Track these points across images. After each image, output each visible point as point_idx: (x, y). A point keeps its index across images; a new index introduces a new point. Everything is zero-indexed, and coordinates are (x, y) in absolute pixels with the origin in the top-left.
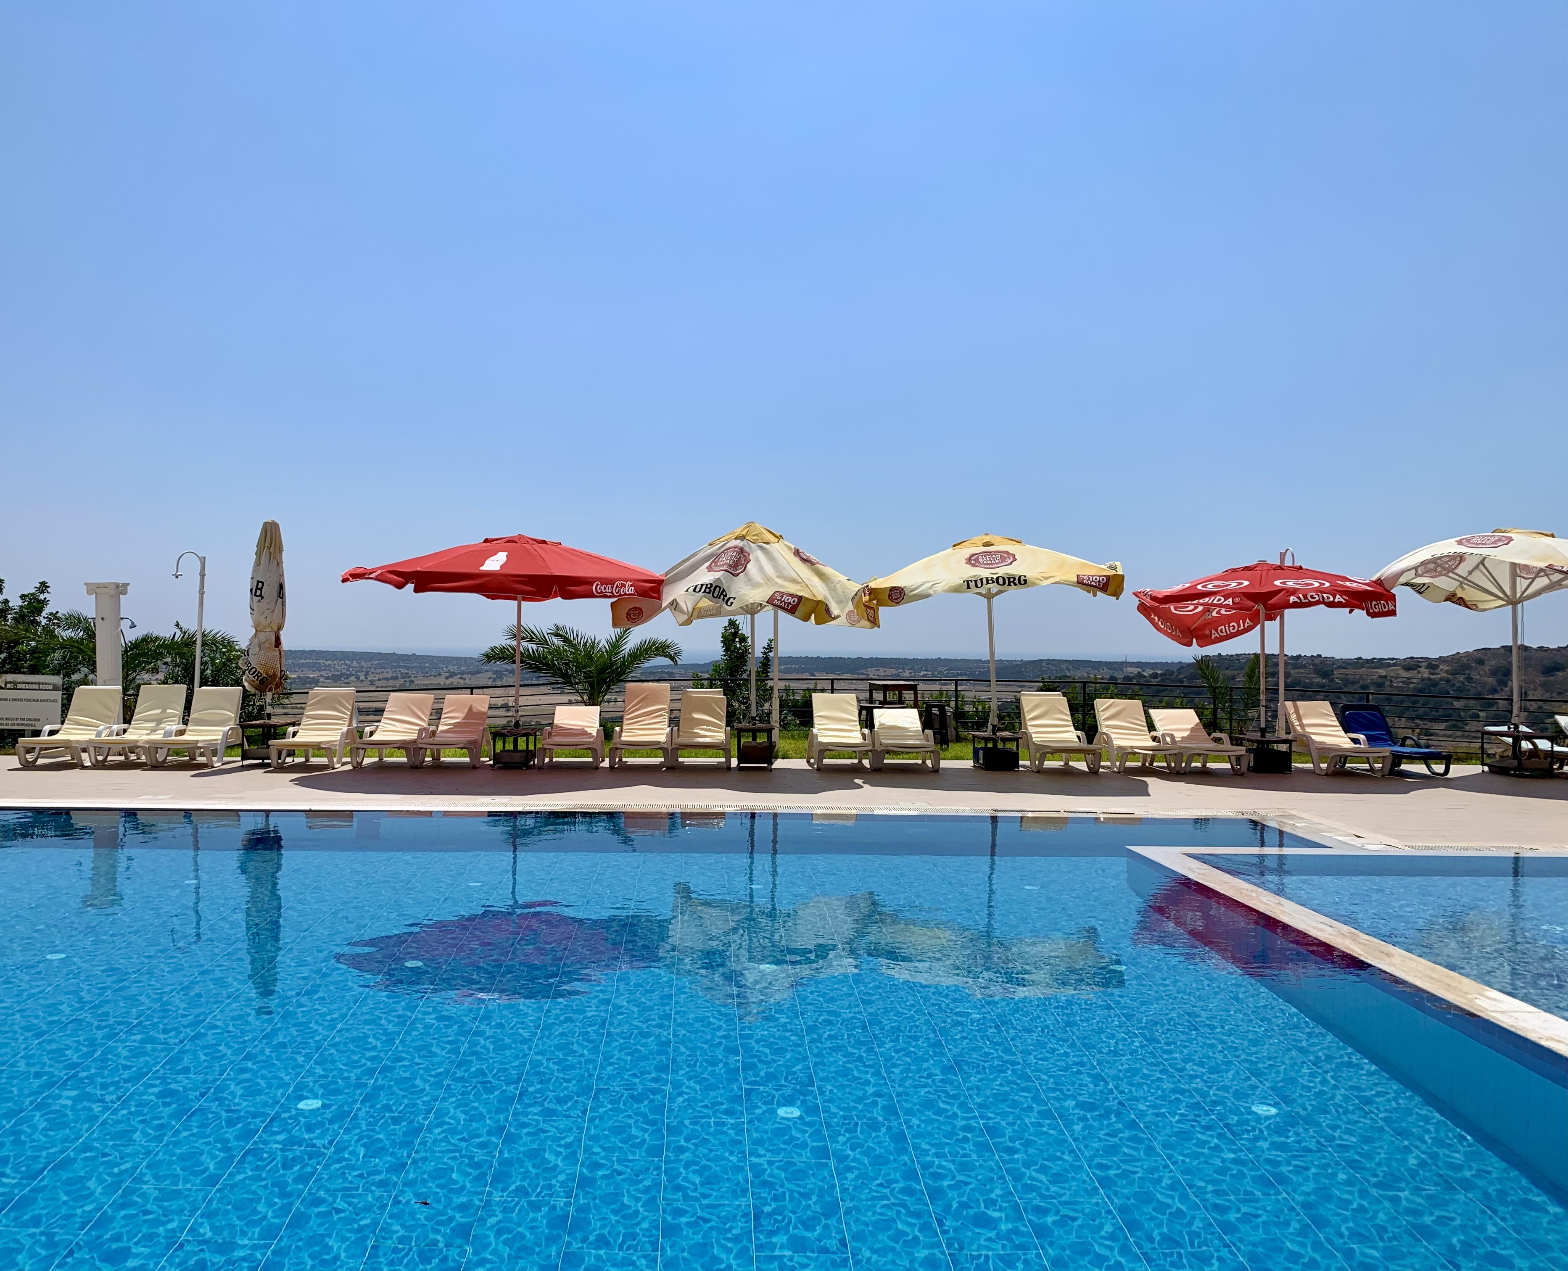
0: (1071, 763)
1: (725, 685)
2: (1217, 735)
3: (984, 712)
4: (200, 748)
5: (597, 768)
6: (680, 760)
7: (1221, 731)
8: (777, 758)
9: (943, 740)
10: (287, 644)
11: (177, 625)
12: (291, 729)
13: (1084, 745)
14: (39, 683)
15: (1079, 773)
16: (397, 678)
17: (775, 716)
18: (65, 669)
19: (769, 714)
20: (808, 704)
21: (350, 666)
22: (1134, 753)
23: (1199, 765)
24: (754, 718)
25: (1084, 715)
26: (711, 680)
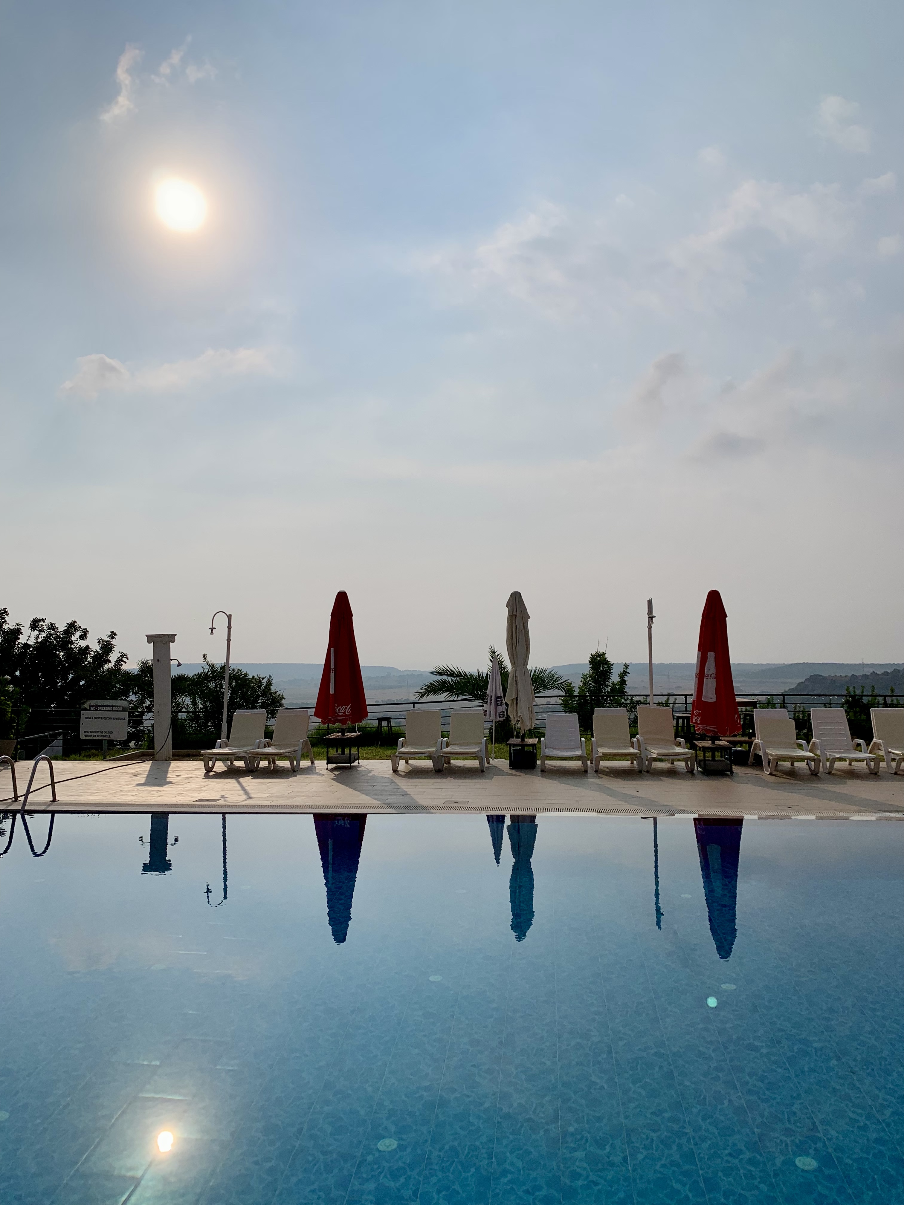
14: (113, 706)
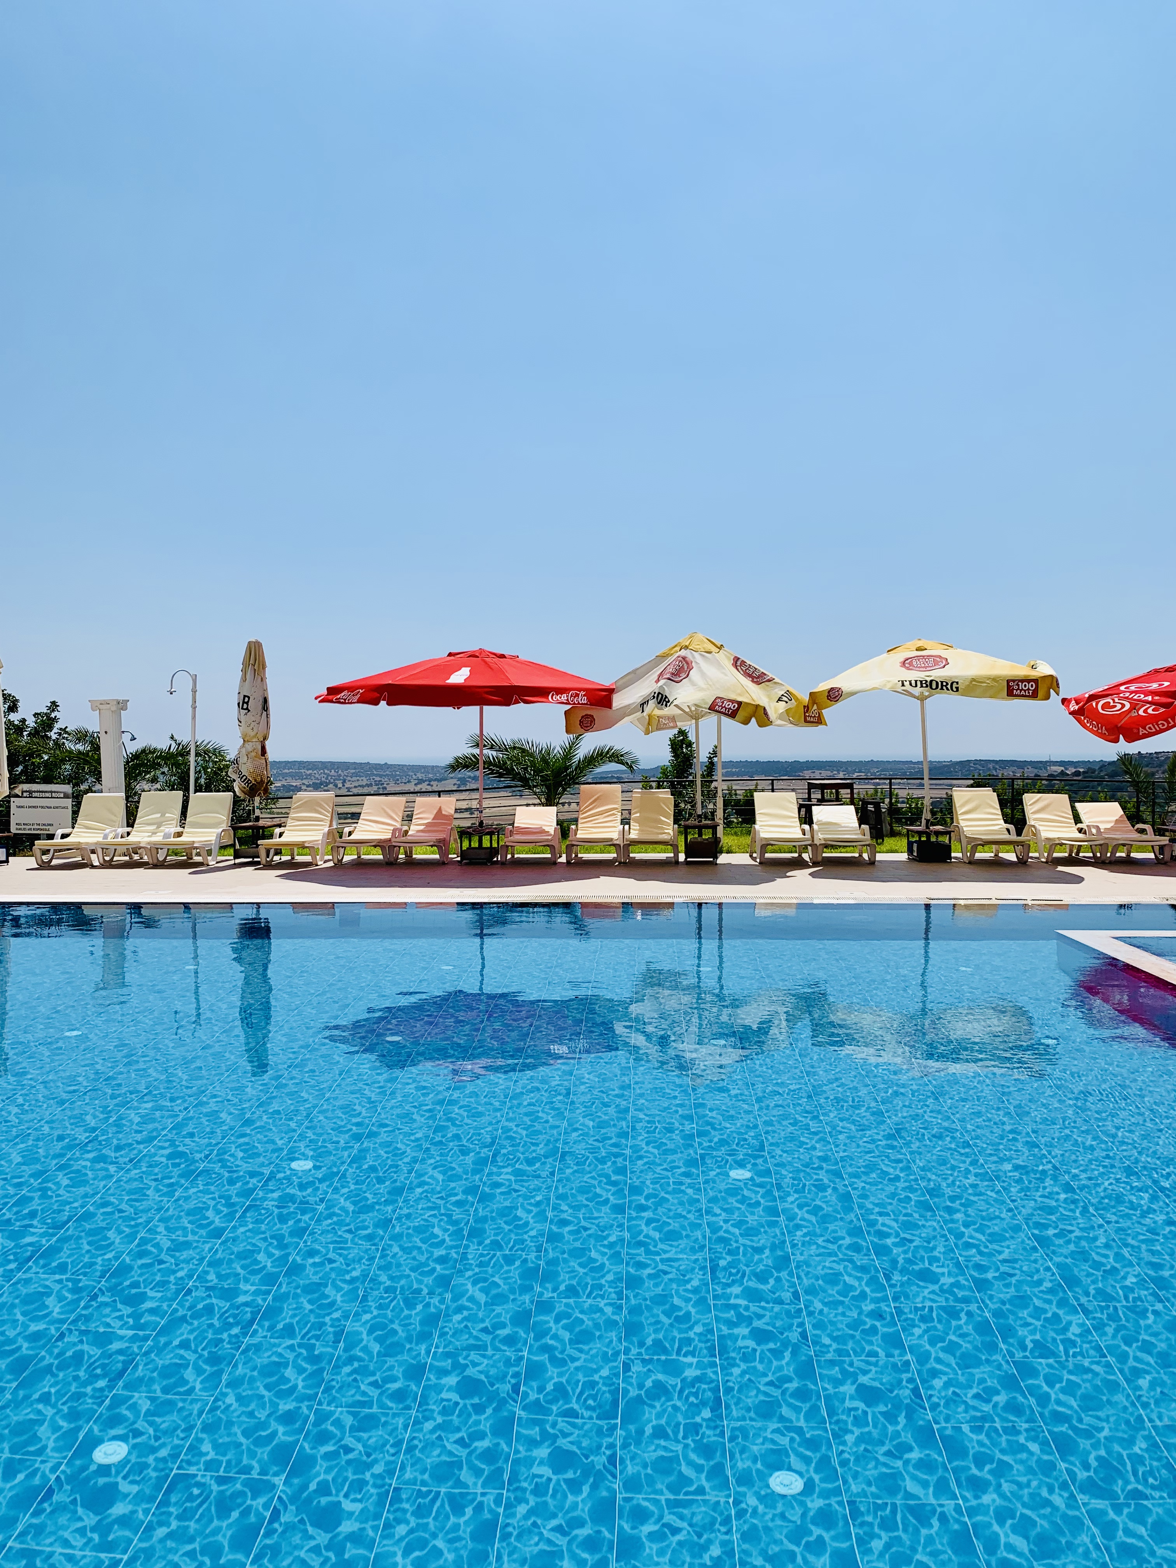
0: (1000, 855)
1: (672, 786)
2: (1140, 826)
3: (917, 808)
4: (197, 848)
5: (555, 863)
6: (631, 855)
7: (1144, 822)
8: (721, 852)
9: (878, 835)
10: (273, 754)
11: (172, 738)
12: (277, 831)
13: (1013, 837)
14: (51, 792)
15: (1009, 864)
16: (371, 785)
17: (720, 814)
18: (75, 779)
19: (713, 813)
20: (751, 803)
21: (328, 775)
22: (1061, 844)
23: (1124, 855)
24: (699, 816)
25: (1013, 810)
26: (659, 782)
